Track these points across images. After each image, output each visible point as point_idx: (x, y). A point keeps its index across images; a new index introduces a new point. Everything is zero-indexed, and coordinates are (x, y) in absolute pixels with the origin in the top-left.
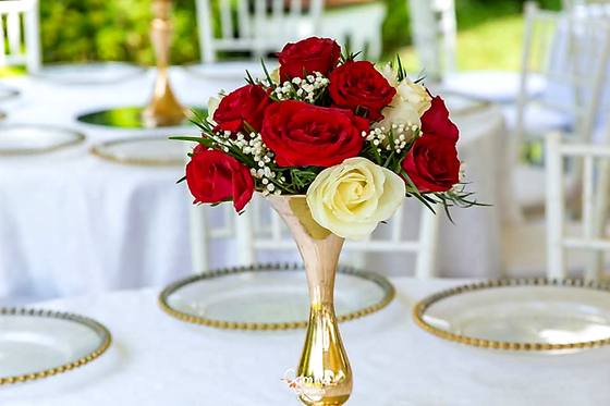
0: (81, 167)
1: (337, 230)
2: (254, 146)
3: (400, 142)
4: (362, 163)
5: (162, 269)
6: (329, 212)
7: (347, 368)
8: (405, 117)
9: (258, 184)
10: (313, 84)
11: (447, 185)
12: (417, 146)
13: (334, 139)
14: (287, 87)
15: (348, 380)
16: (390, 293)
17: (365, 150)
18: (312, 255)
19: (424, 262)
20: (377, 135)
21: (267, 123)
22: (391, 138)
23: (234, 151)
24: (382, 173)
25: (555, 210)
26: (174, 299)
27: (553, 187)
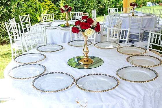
0: (59, 30)
1: (87, 36)
2: (79, 27)
3: (94, 27)
4: (90, 29)
5: (67, 41)
6: (87, 34)
7: (88, 50)
8: (95, 24)
9: (79, 31)
10: (85, 20)
11: (99, 31)
12: (96, 27)
13: (87, 26)
14: (82, 21)
15: (88, 51)
16: (92, 43)
17: (91, 27)
18: (85, 38)
19: (94, 40)
20: (92, 26)
21: (80, 24)
22: (93, 26)
23: (77, 27)
24: (92, 30)
25: (108, 35)
26: (69, 43)
27: (108, 33)
